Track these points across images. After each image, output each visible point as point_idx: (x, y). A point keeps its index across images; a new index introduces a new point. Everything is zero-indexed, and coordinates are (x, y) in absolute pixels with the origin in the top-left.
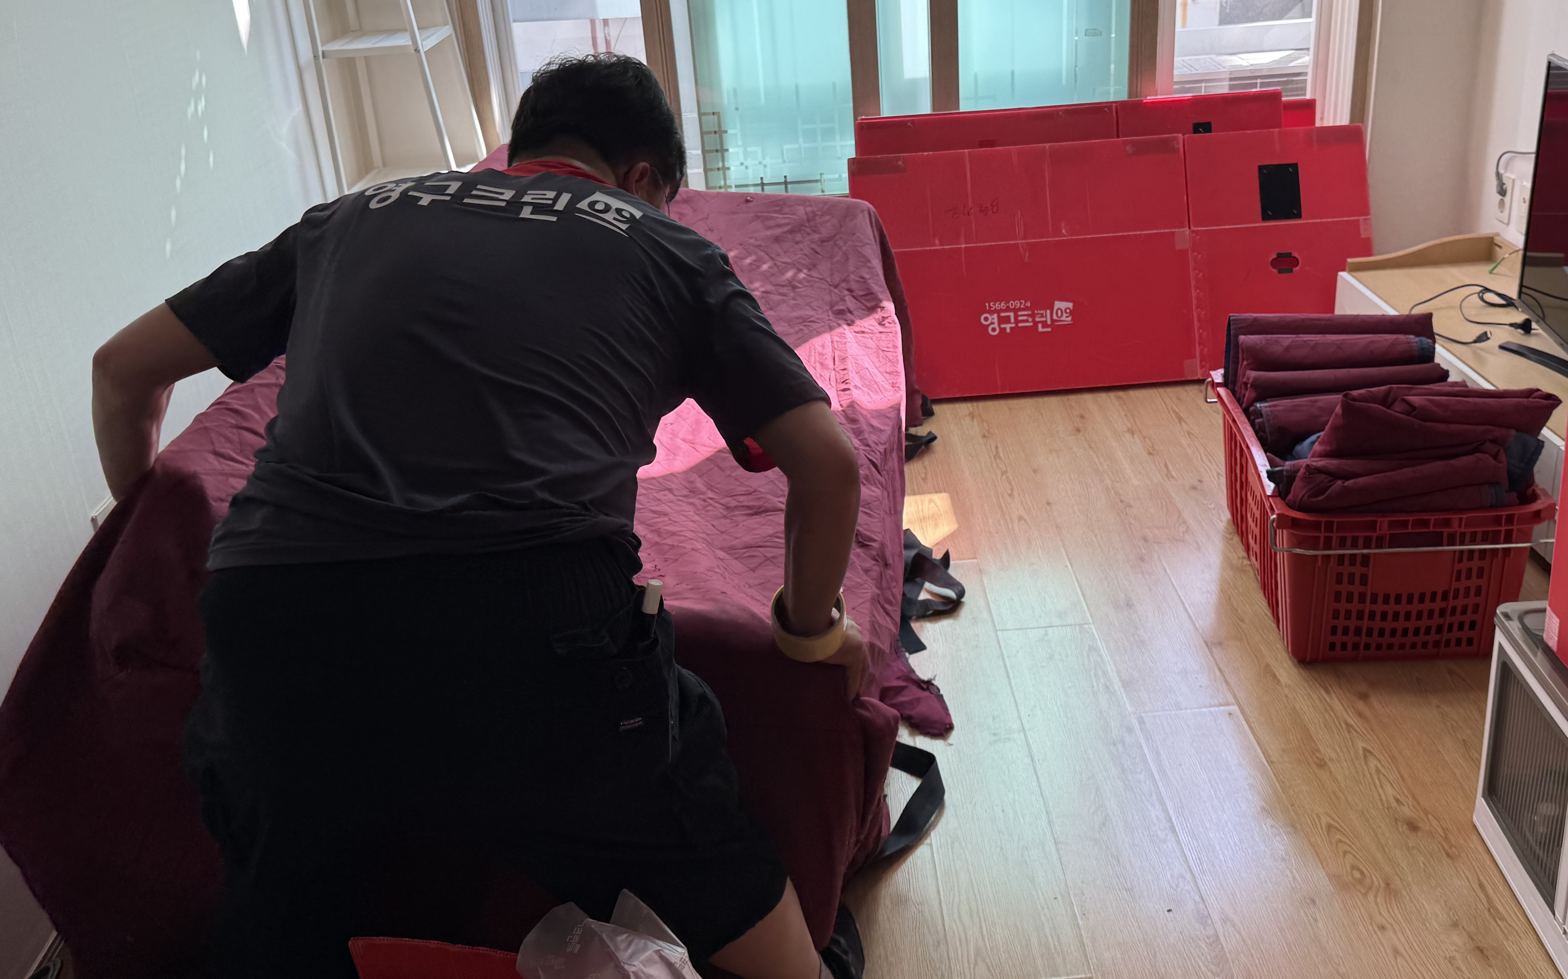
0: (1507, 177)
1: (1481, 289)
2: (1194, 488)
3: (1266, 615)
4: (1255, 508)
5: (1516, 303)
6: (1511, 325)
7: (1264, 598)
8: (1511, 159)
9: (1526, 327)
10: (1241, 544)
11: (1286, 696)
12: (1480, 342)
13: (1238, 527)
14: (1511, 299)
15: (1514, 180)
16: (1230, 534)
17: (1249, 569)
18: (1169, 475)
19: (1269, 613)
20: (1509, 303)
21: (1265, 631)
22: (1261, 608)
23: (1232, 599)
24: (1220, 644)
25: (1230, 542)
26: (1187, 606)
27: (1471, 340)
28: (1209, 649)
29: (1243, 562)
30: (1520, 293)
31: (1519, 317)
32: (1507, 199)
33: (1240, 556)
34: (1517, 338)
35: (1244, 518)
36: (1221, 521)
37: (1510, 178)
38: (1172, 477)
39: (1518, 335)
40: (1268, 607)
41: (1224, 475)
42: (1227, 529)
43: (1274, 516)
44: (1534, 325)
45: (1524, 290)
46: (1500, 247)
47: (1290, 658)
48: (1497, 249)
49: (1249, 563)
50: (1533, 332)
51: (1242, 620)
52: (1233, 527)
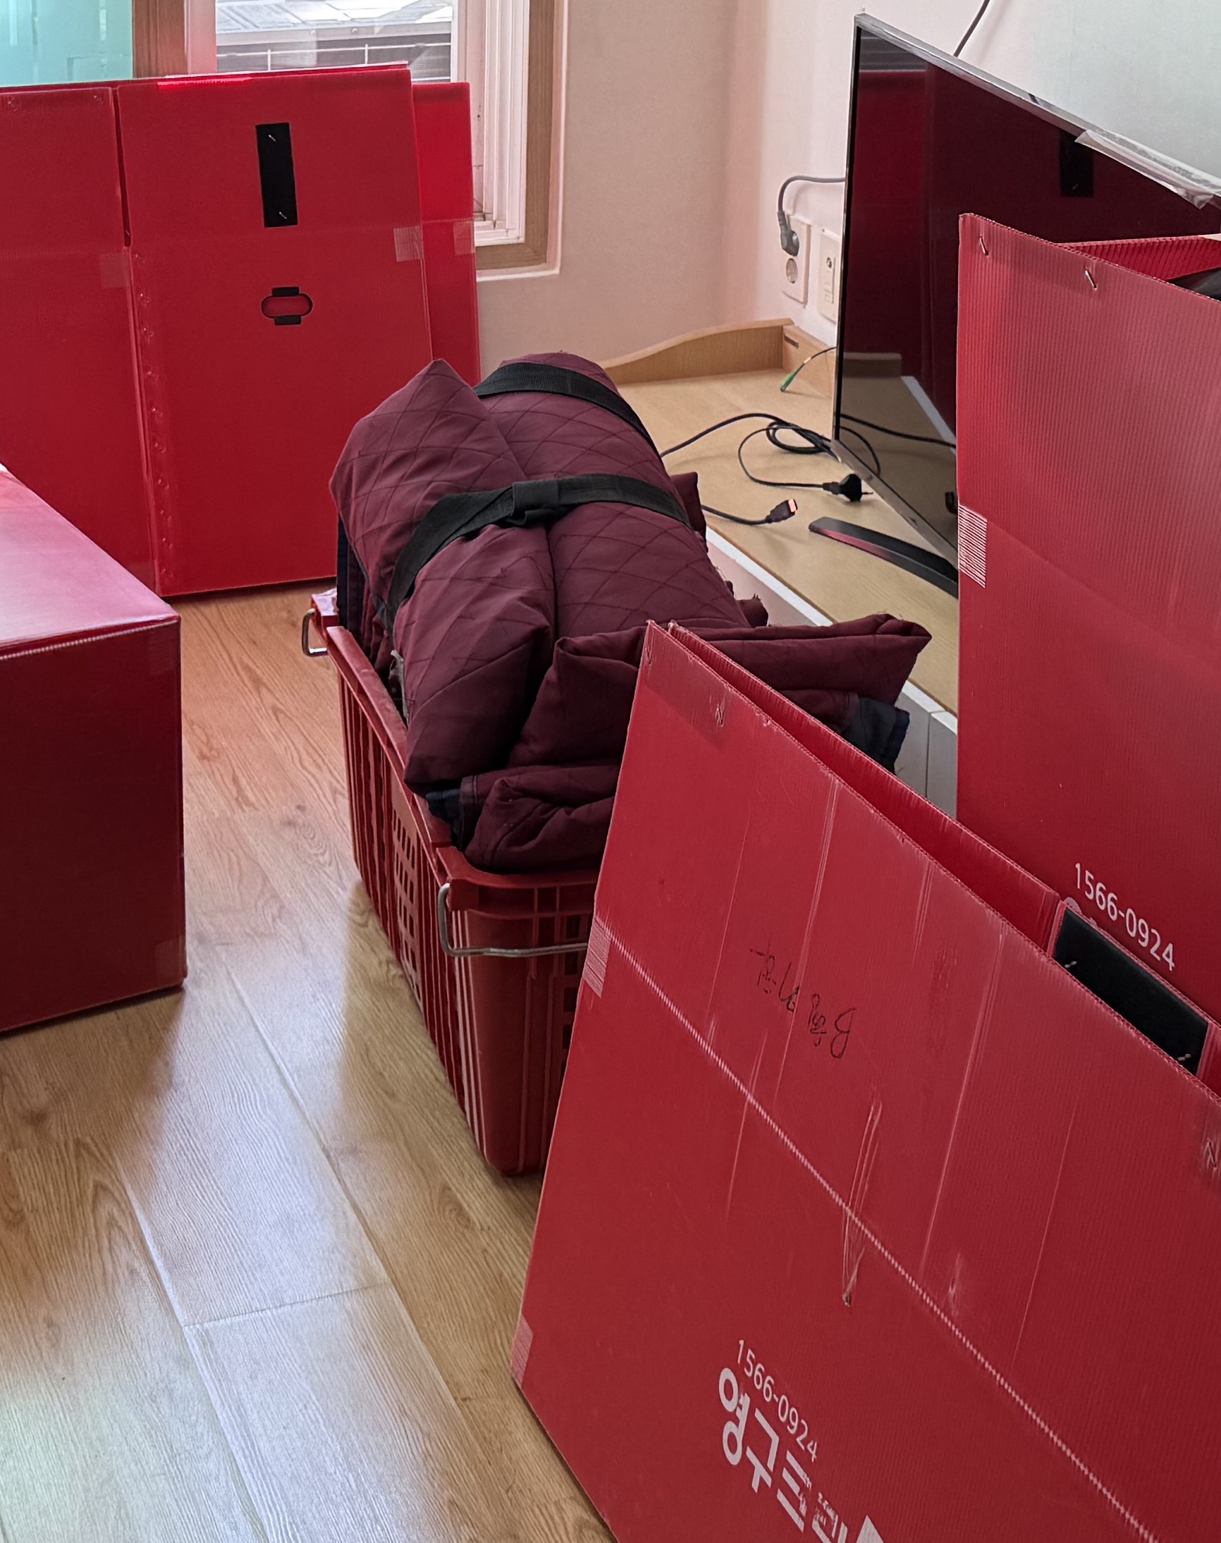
0: (798, 221)
1: (771, 421)
2: (290, 823)
3: (437, 1079)
4: (407, 864)
5: (833, 445)
6: (826, 486)
7: (431, 1045)
8: (802, 190)
9: (851, 490)
10: (382, 933)
11: (485, 1251)
12: (777, 520)
13: (376, 901)
14: (822, 437)
15: (809, 227)
16: (362, 914)
17: (400, 984)
18: (241, 800)
19: (443, 1077)
20: (819, 446)
21: (437, 1113)
22: (427, 1065)
23: (373, 1052)
24: (354, 1151)
25: (362, 930)
26: (287, 1075)
27: (763, 518)
28: (332, 1164)
29: (388, 971)
30: (837, 427)
31: (839, 472)
32: (800, 259)
33: (383, 958)
34: (838, 509)
35: (388, 882)
36: (344, 888)
37: (803, 223)
38: (249, 804)
39: (840, 504)
40: (439, 1063)
41: (347, 795)
42: (358, 905)
43: (447, 885)
44: (865, 487)
45: (843, 422)
46: (795, 344)
47: (487, 1168)
48: (791, 347)
49: (400, 972)
50: (864, 497)
51: (392, 1095)
52: (367, 898)
